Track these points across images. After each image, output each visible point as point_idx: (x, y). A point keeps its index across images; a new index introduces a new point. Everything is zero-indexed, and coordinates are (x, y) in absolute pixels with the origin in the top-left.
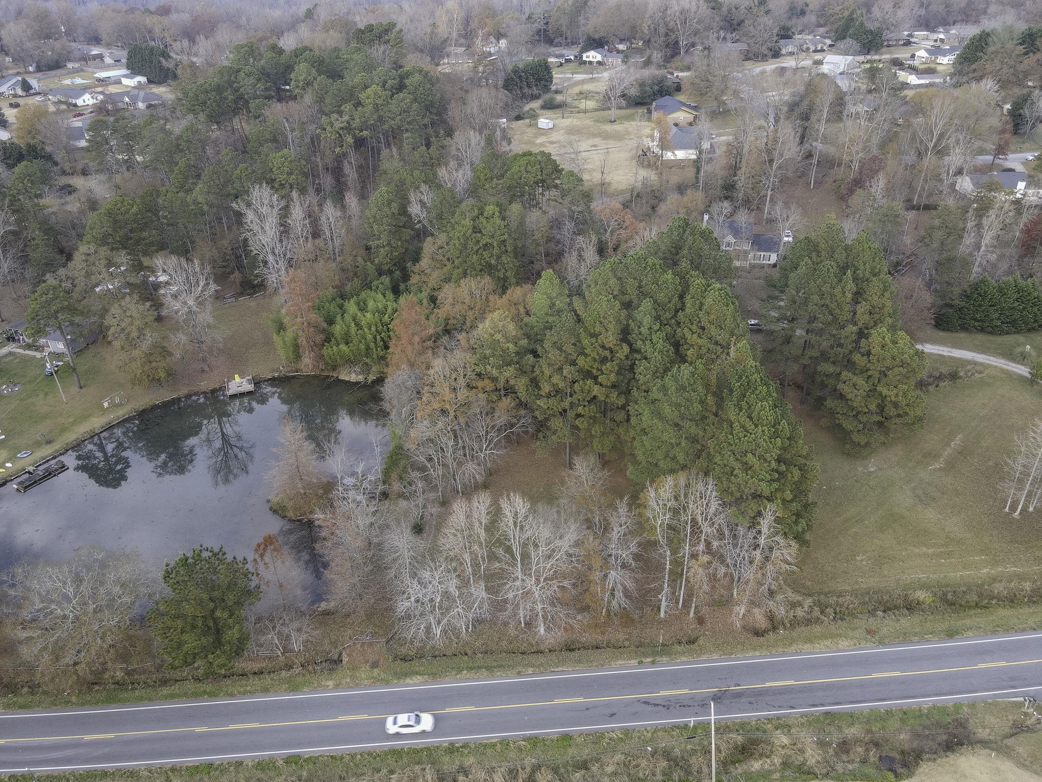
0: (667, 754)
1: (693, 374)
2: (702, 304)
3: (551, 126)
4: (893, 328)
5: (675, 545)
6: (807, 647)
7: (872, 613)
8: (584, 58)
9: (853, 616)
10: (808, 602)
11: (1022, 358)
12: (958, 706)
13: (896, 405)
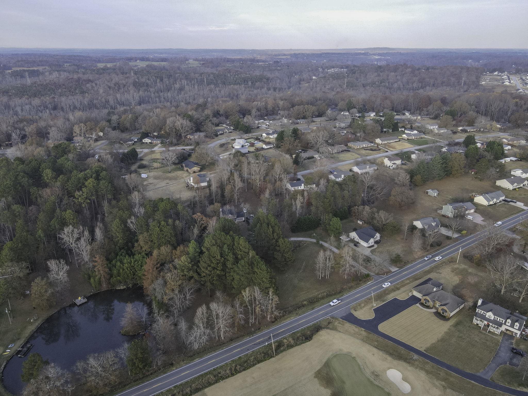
0: (263, 353)
1: (245, 262)
2: (239, 243)
3: (147, 176)
4: (283, 238)
5: (251, 305)
6: (285, 321)
7: (296, 310)
8: (143, 141)
9: (292, 311)
10: (282, 312)
11: (314, 237)
12: (317, 322)
13: (289, 258)
